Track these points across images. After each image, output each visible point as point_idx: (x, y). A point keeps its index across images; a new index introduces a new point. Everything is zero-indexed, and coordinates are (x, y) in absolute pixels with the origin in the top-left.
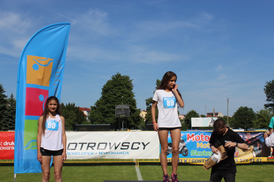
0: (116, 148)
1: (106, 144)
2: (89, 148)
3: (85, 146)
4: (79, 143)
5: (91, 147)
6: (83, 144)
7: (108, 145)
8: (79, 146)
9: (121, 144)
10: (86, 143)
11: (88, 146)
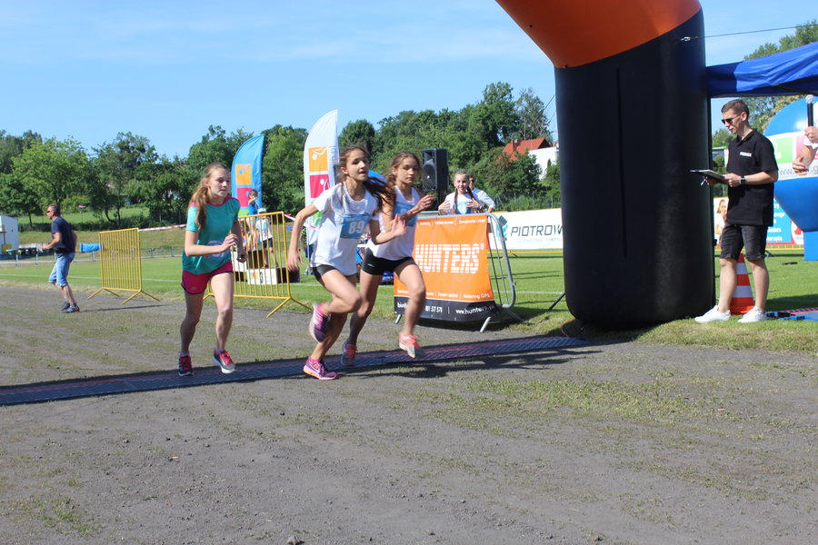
2: (538, 233)
4: (530, 227)
5: (540, 231)
6: (532, 227)
7: (553, 228)
10: (535, 227)
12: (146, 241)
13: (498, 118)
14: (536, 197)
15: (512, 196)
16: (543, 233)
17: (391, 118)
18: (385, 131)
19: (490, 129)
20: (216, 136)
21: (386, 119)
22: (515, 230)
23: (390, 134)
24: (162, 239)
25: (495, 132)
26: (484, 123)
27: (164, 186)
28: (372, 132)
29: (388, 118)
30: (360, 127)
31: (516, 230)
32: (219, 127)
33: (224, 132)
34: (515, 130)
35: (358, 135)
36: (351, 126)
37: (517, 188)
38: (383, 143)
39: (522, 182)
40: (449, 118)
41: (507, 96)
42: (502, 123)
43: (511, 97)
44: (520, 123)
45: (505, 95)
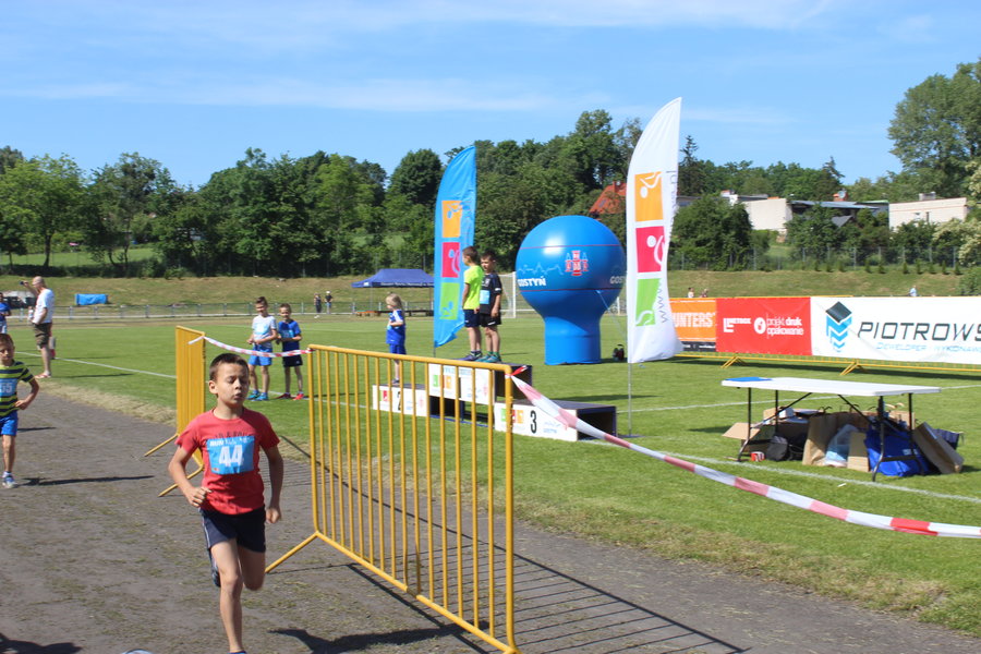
0: (965, 337)
1: (948, 325)
2: (919, 335)
3: (911, 330)
4: (902, 324)
5: (922, 333)
6: (907, 324)
7: (952, 328)
8: (901, 329)
9: (975, 330)
10: (912, 324)
11: (917, 332)
12: (160, 293)
13: (596, 153)
16: (927, 335)
19: (586, 167)
20: (254, 161)
21: (455, 150)
22: (865, 327)
24: (182, 292)
25: (591, 170)
26: (579, 160)
27: (184, 222)
28: (437, 165)
29: (458, 148)
30: (423, 158)
31: (867, 326)
32: (258, 150)
33: (264, 156)
35: (422, 168)
36: (411, 157)
40: (534, 151)
41: (605, 127)
42: (601, 160)
43: (609, 128)
44: (622, 162)
45: (601, 125)
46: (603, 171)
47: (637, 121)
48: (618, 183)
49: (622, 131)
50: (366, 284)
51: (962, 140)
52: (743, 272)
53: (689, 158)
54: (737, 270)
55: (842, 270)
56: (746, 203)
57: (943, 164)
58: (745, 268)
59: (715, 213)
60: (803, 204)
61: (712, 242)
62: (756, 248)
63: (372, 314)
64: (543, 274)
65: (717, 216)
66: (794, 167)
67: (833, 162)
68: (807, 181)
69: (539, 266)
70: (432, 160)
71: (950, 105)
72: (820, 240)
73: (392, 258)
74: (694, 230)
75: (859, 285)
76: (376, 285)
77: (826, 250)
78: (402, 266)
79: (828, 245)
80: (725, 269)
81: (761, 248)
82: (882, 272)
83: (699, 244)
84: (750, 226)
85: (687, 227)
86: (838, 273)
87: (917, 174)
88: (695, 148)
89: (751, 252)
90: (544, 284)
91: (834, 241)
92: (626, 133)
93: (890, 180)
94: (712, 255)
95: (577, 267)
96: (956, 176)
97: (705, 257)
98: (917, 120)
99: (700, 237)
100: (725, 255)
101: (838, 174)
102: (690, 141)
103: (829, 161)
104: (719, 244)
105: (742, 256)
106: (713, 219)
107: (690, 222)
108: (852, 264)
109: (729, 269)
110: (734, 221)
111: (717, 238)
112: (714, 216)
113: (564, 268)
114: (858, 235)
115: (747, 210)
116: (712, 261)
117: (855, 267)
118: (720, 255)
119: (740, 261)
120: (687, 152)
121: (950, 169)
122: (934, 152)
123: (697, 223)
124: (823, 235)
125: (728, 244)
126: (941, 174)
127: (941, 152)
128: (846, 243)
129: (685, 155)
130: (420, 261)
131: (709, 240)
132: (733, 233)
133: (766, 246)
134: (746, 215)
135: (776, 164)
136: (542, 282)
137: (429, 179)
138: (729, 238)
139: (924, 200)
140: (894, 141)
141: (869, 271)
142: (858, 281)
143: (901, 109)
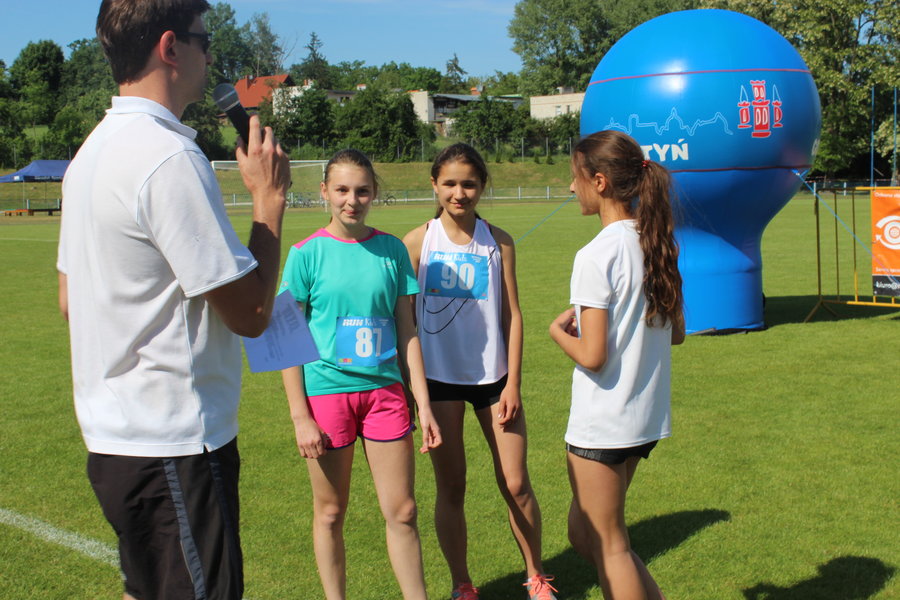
13: (225, 47)
14: (326, 147)
15: (294, 144)
17: (85, 41)
18: (77, 57)
21: (78, 42)
23: (85, 61)
28: (59, 56)
29: (81, 40)
30: (45, 50)
34: (246, 63)
35: (43, 60)
36: (32, 48)
37: (301, 133)
38: (75, 72)
39: (309, 125)
41: (229, 22)
42: (228, 54)
43: (234, 22)
44: (252, 56)
45: (227, 19)
46: (232, 64)
47: (265, 16)
48: (251, 77)
49: (247, 26)
50: (17, 178)
51: (577, 38)
52: (411, 163)
53: (314, 55)
54: (404, 161)
55: (511, 161)
56: (412, 93)
57: (561, 63)
58: (413, 159)
59: (379, 101)
60: (444, 98)
61: (378, 132)
62: (424, 139)
63: (25, 213)
64: (684, 134)
65: (383, 106)
66: (405, 67)
67: (456, 59)
68: (420, 80)
69: (674, 115)
70: (54, 51)
71: (567, 6)
72: (487, 130)
73: (34, 150)
74: (359, 119)
75: (531, 176)
76: (29, 179)
77: (494, 141)
78: (44, 158)
79: (495, 135)
80: (392, 161)
81: (428, 139)
82: (550, 162)
83: (364, 135)
84: (416, 116)
85: (352, 117)
86: (507, 164)
87: (538, 72)
88: (320, 45)
89: (417, 143)
90: (685, 156)
91: (501, 131)
92: (254, 28)
93: (498, 79)
94: (379, 147)
95: (762, 117)
96: (574, 73)
97: (372, 148)
98: (538, 21)
99: (366, 127)
100: (392, 145)
101: (461, 71)
102: (314, 38)
103: (453, 58)
104: (386, 135)
105: (409, 147)
106: (379, 109)
107: (355, 111)
108: (520, 155)
109: (397, 160)
110: (400, 112)
111: (383, 129)
112: (380, 105)
113: (734, 119)
114: (523, 126)
115: (413, 100)
116: (378, 153)
117: (523, 158)
118: (387, 146)
119: (408, 152)
120: (312, 49)
121: (567, 66)
122: (552, 51)
123: (361, 113)
124: (490, 125)
125: (394, 135)
126: (558, 73)
127: (558, 51)
128: (511, 133)
129: (309, 51)
130: (65, 154)
131: (375, 130)
132: (400, 122)
133: (433, 137)
134: (412, 105)
135: (388, 63)
136: (681, 152)
137: (52, 72)
138: (396, 127)
139: (563, 93)
140: (514, 40)
141: (537, 162)
142: (529, 173)
143: (519, 11)
